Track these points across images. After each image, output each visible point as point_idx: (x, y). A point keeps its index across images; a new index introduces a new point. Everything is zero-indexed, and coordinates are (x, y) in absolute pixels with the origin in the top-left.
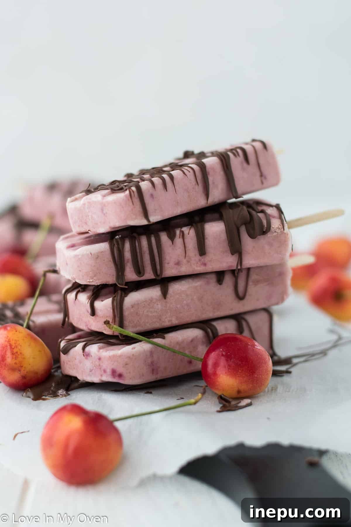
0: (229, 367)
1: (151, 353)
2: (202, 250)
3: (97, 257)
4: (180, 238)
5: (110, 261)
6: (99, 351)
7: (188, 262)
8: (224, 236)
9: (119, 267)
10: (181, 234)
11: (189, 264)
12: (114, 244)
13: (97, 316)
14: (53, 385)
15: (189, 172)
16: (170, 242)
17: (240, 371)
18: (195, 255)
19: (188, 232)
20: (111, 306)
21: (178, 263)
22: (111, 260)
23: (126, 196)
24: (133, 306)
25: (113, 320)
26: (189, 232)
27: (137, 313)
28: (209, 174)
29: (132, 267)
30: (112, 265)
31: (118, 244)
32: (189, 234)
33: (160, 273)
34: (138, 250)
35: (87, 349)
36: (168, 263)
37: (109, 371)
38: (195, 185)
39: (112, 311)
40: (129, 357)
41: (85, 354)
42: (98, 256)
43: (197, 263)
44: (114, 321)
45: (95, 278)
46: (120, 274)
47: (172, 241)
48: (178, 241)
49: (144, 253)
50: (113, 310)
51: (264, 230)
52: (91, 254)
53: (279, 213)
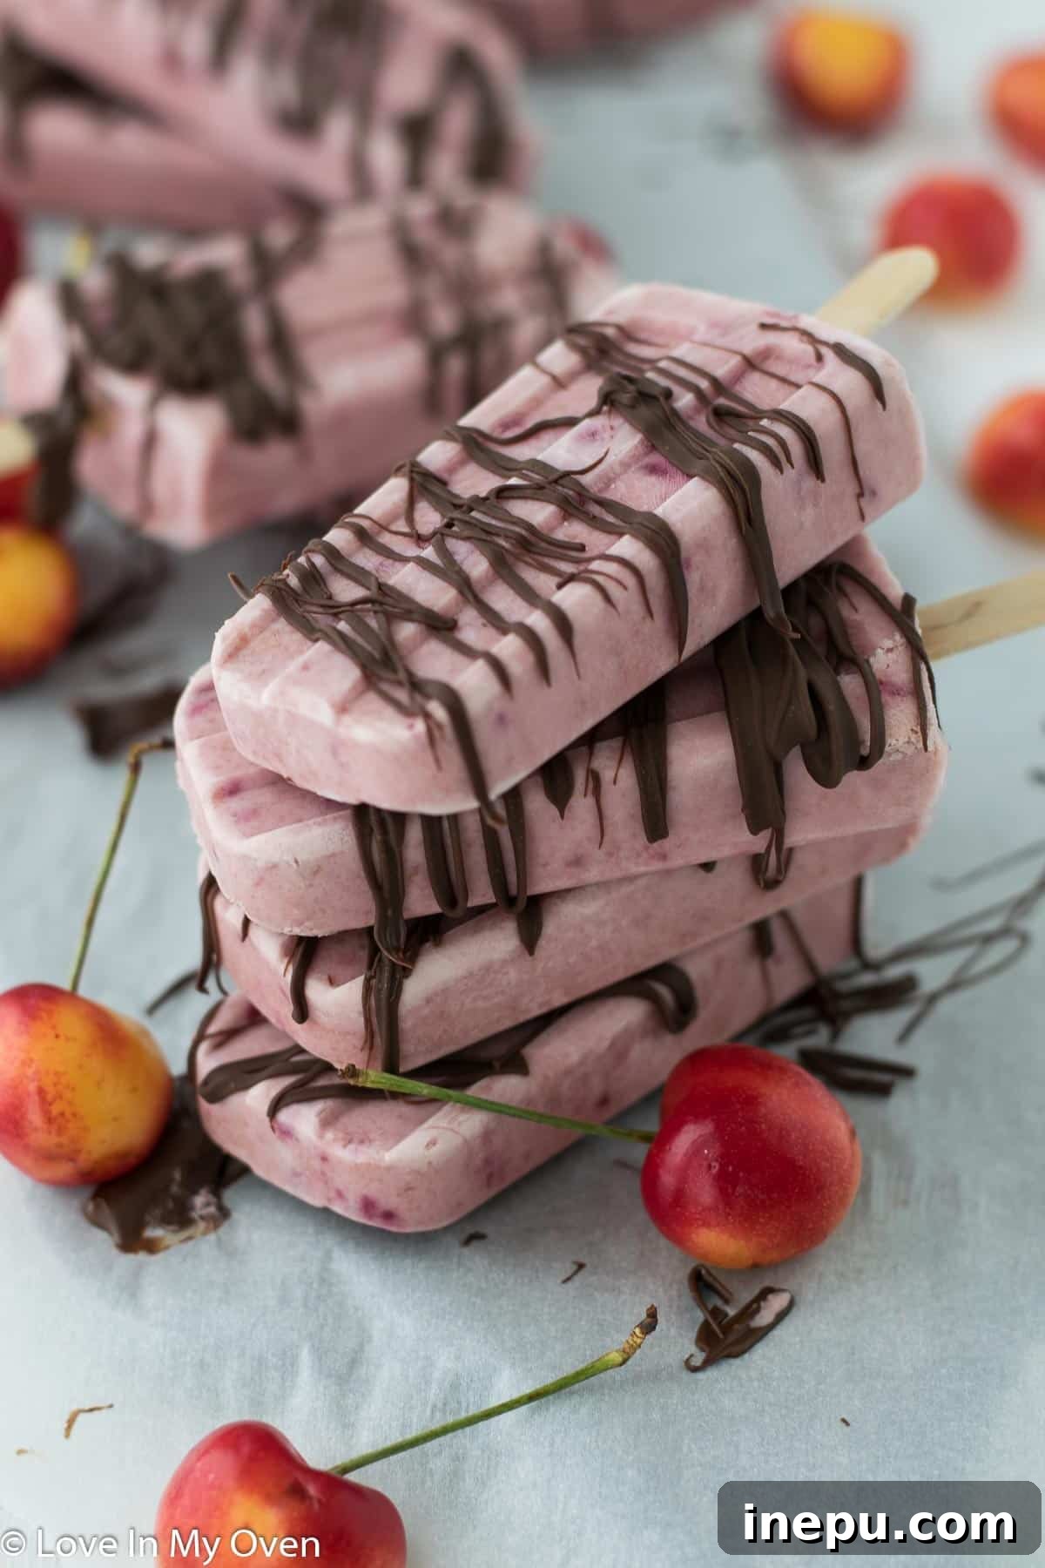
0: (728, 1210)
1: (487, 1136)
2: (656, 821)
3: (315, 869)
4: (585, 795)
5: (359, 877)
6: (321, 1137)
7: (610, 854)
8: (730, 779)
9: (386, 895)
10: (591, 786)
11: (613, 860)
12: (372, 830)
13: (315, 1023)
14: (177, 1175)
15: (625, 588)
16: (554, 811)
17: (761, 1220)
18: (634, 836)
19: (613, 775)
20: (360, 1007)
21: (577, 862)
22: (363, 874)
23: (416, 737)
24: (428, 1001)
25: (366, 1042)
26: (616, 775)
27: (442, 1013)
28: (689, 565)
29: (429, 884)
30: (364, 886)
31: (385, 832)
32: (617, 781)
33: (518, 892)
34: (448, 841)
35: (284, 1116)
36: (545, 865)
37: (353, 1198)
38: (644, 618)
39: (362, 1020)
40: (418, 1173)
41: (276, 1126)
42: (319, 867)
43: (638, 855)
44: (368, 1045)
45: (307, 924)
46: (390, 913)
47: (559, 809)
48: (581, 804)
49: (469, 845)
50: (368, 1021)
51: (865, 751)
52: (296, 862)
53: (913, 659)
